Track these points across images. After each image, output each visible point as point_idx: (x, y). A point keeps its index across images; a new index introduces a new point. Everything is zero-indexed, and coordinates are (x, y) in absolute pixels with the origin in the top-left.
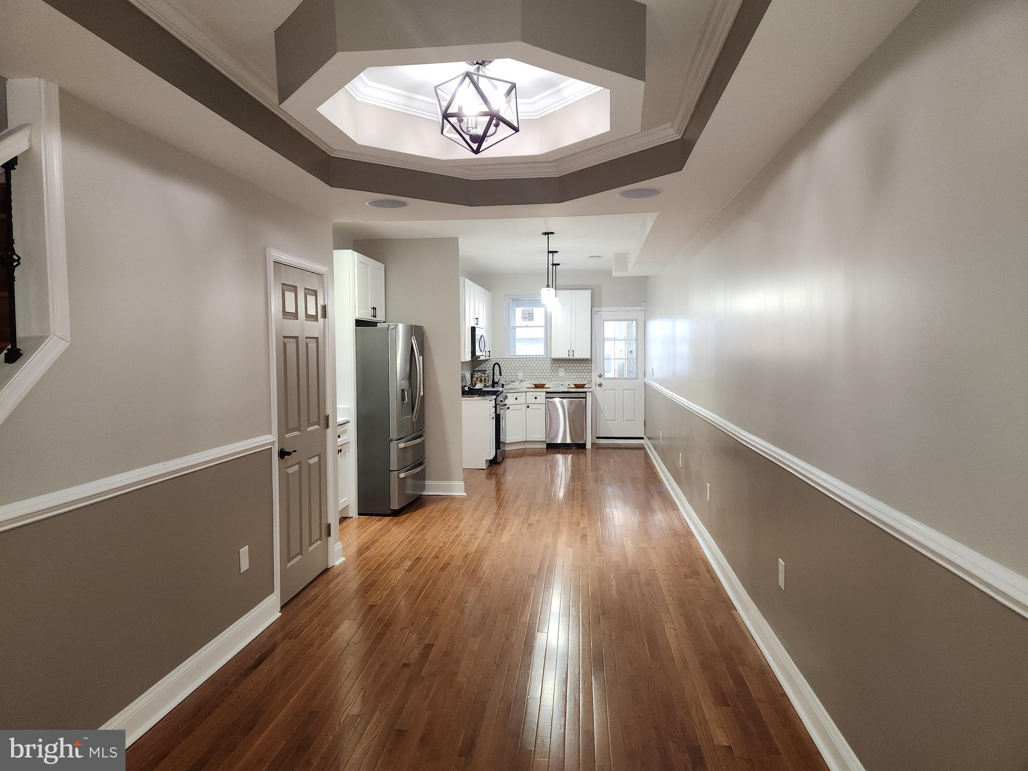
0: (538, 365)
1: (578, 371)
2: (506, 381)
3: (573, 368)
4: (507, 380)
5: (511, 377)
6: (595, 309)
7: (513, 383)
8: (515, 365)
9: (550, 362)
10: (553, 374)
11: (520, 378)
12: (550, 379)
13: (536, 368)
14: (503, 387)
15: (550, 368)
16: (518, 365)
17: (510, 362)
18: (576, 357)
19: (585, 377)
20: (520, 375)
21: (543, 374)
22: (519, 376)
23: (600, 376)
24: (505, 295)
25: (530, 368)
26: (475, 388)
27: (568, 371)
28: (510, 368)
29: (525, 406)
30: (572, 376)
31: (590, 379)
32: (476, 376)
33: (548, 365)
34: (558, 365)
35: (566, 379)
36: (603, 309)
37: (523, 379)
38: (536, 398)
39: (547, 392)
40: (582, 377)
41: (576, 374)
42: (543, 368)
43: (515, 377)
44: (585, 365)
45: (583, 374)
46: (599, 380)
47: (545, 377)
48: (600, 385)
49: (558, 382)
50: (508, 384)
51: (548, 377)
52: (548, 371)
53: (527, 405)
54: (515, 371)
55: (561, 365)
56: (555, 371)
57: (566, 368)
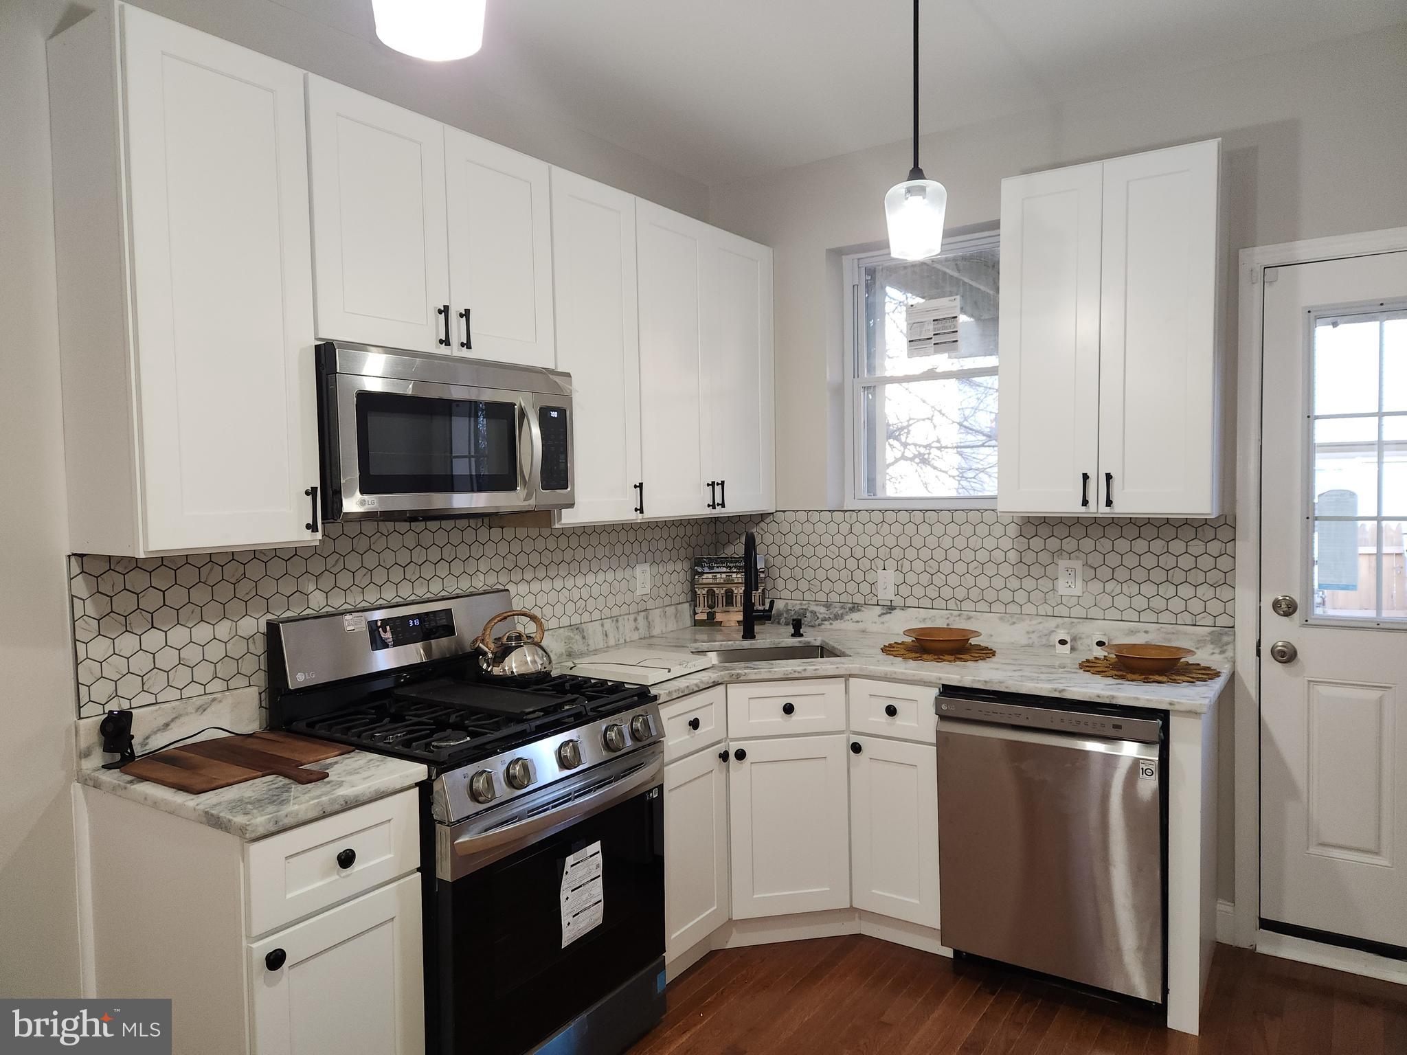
0: (961, 542)
1: (1158, 575)
2: (828, 605)
3: (1131, 560)
4: (834, 597)
5: (852, 587)
6: (1258, 256)
7: (855, 616)
8: (865, 540)
9: (1013, 530)
10: (1029, 583)
11: (886, 593)
12: (1013, 608)
13: (953, 556)
14: (797, 633)
15: (1013, 556)
16: (878, 541)
17: (845, 528)
18: (1126, 505)
19: (1195, 606)
20: (887, 583)
21: (983, 582)
22: (880, 586)
23: (1286, 608)
24: (837, 254)
25: (925, 553)
26: (497, 671)
27: (1105, 572)
28: (845, 552)
29: (841, 745)
30: (1121, 601)
31: (1223, 621)
32: (707, 578)
33: (1006, 543)
34: (1053, 543)
35: (1094, 613)
36: (1304, 249)
37: (898, 601)
38: (891, 711)
39: (948, 691)
40: (1177, 605)
41: (1148, 589)
42: (982, 556)
43: (865, 588)
44: (1197, 547)
45: (1186, 591)
46: (1279, 631)
47: (991, 595)
48: (1286, 656)
49: (1052, 623)
50: (837, 617)
51: (1006, 596)
52: (1006, 570)
53: (854, 739)
54: (865, 564)
55: (1070, 544)
56: (1036, 570)
57: (1096, 559)
